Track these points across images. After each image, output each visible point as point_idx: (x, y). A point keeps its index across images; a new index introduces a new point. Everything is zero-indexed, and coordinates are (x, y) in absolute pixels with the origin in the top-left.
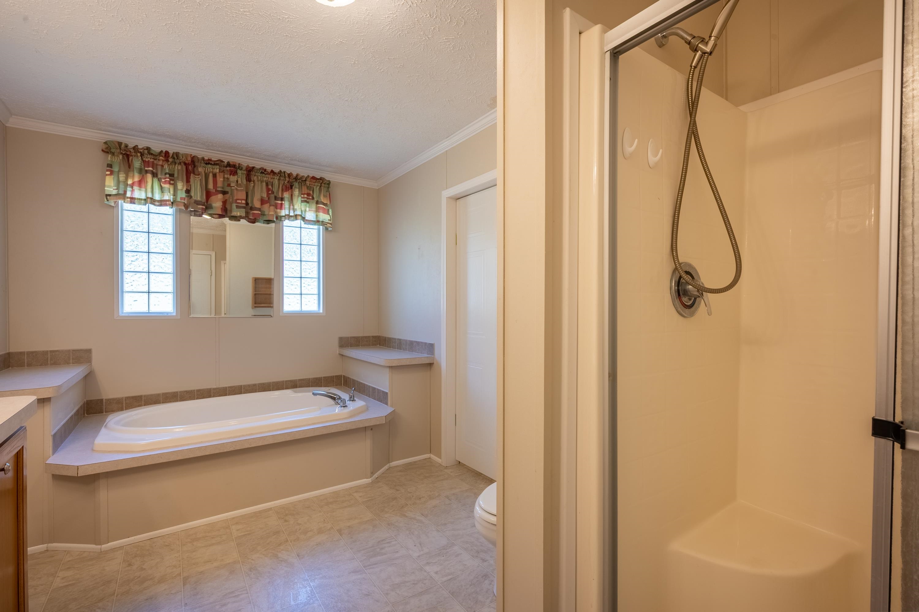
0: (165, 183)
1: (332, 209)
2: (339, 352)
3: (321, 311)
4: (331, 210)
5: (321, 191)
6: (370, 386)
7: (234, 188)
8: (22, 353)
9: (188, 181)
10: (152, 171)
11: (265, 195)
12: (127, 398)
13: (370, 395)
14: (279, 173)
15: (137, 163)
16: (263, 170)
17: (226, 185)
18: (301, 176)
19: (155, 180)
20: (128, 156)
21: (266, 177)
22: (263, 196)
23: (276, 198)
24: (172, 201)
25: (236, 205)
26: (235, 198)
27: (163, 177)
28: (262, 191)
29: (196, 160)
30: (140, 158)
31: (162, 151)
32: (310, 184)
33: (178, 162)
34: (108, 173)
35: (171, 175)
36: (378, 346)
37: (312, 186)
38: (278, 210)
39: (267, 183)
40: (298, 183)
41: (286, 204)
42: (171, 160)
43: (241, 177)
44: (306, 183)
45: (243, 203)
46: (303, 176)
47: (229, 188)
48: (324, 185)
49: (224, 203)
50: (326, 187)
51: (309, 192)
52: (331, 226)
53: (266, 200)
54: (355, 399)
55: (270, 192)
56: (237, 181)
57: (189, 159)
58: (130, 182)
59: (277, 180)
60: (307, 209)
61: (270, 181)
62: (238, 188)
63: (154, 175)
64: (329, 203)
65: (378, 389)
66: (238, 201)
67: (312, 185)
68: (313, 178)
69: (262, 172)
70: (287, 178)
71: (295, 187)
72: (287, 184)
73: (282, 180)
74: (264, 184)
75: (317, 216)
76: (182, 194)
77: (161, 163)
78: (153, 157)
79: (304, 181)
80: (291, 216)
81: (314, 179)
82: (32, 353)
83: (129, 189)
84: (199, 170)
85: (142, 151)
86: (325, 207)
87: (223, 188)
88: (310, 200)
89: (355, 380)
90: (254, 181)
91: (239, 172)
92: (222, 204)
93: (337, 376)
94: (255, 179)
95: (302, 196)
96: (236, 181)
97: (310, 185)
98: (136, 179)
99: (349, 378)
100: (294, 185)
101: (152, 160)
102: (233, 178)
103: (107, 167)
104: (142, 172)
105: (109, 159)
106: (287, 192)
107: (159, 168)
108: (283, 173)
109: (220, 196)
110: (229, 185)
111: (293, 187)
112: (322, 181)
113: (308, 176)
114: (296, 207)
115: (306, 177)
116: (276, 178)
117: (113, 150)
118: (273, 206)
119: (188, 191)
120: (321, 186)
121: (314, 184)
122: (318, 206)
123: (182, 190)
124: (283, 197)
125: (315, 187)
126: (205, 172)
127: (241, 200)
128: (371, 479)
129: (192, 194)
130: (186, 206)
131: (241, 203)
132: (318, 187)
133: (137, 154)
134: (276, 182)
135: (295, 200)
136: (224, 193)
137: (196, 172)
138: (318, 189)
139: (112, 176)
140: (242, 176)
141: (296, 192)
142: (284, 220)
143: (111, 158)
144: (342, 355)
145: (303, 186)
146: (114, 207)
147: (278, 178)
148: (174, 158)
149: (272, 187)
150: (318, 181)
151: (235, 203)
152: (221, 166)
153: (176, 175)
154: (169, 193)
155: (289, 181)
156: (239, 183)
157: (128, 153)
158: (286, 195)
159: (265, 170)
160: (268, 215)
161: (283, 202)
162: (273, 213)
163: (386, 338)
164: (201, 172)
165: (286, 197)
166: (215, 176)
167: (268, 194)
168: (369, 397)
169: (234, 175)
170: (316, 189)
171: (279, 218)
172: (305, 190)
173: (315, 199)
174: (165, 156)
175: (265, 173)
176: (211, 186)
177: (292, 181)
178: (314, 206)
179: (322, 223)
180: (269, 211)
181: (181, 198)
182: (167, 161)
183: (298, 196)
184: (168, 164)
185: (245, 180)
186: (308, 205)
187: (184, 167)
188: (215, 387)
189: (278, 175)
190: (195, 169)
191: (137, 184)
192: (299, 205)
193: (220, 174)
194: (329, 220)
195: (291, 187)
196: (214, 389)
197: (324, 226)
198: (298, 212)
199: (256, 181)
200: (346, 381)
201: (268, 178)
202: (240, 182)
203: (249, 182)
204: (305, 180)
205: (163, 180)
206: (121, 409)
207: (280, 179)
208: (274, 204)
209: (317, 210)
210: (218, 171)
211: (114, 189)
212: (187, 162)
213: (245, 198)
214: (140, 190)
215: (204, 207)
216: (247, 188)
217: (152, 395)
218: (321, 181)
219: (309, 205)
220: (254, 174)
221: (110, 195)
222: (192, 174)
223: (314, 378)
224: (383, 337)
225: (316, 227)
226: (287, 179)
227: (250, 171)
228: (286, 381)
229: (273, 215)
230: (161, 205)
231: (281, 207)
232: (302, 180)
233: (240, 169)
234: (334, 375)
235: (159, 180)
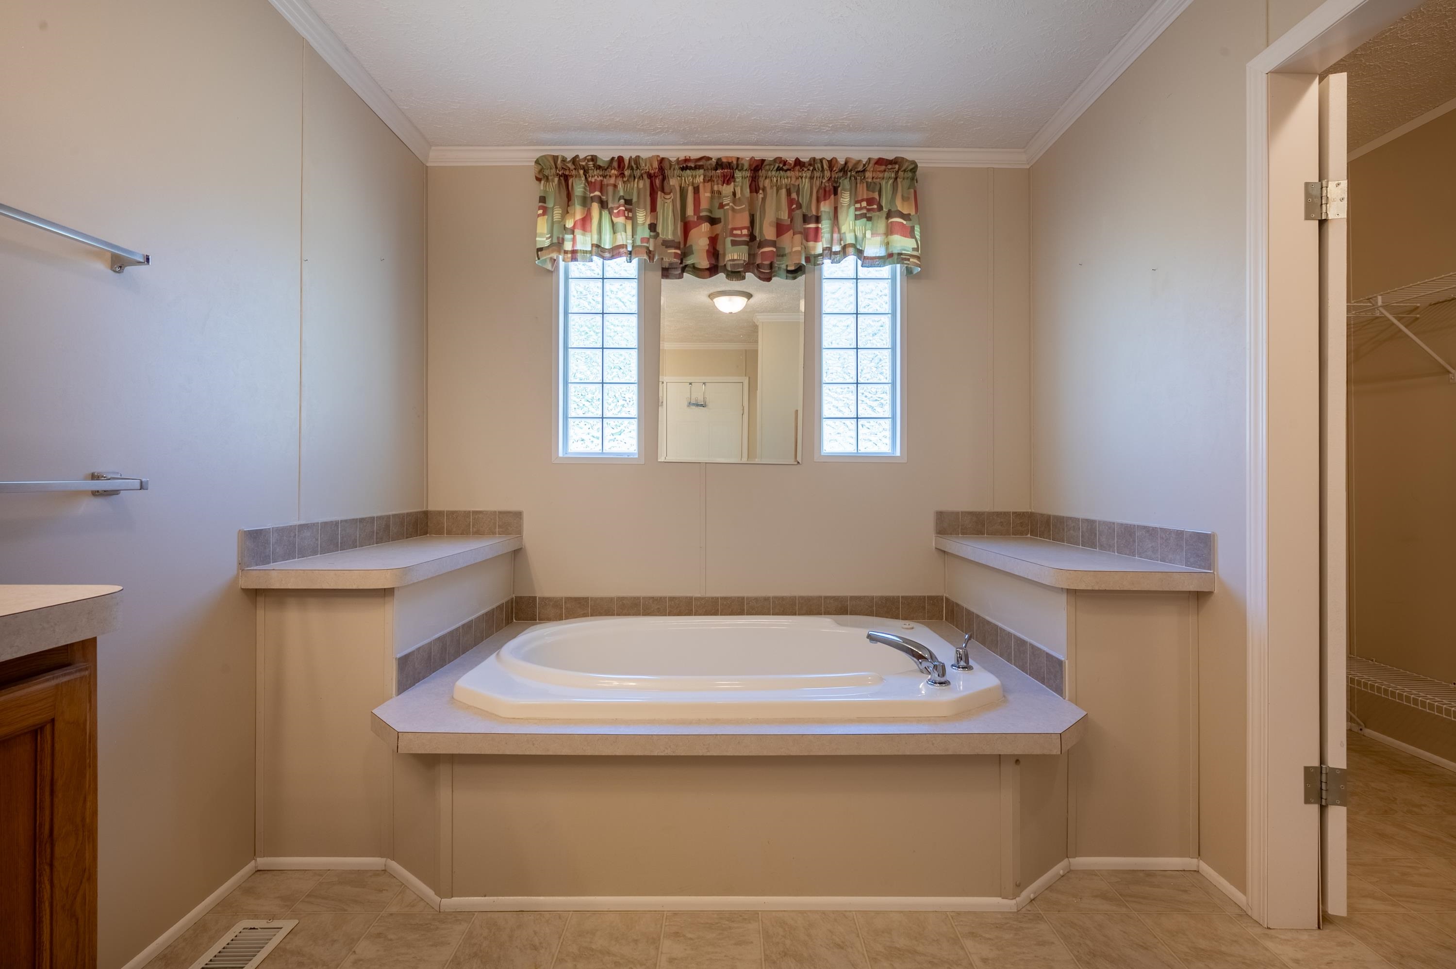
0: (618, 215)
1: (919, 224)
2: (935, 544)
3: (898, 454)
4: (918, 226)
5: (897, 190)
6: (1009, 635)
7: (728, 207)
8: (440, 513)
9: (653, 209)
10: (600, 198)
11: (784, 216)
12: (569, 599)
13: (1010, 654)
14: (810, 165)
15: (579, 188)
16: (780, 163)
17: (717, 205)
18: (854, 162)
19: (605, 213)
20: (566, 178)
21: (787, 178)
22: (782, 218)
23: (806, 219)
24: (630, 249)
25: (732, 240)
26: (730, 227)
27: (616, 205)
28: (778, 208)
29: (666, 165)
30: (583, 178)
31: (613, 158)
32: (873, 178)
33: (639, 174)
34: (540, 212)
35: (628, 202)
36: (1029, 536)
37: (878, 180)
38: (811, 244)
39: (790, 189)
40: (848, 179)
41: (825, 226)
42: (627, 173)
43: (740, 184)
44: (865, 177)
45: (745, 235)
46: (859, 161)
47: (722, 210)
48: (902, 173)
49: (713, 240)
50: (907, 178)
51: (871, 195)
52: (919, 263)
53: (788, 225)
54: (971, 662)
55: (794, 206)
56: (734, 194)
57: (656, 165)
58: (569, 224)
59: (807, 180)
60: (868, 234)
61: (793, 185)
62: (736, 207)
63: (603, 205)
64: (913, 213)
65: (1033, 647)
66: (735, 232)
67: (877, 178)
68: (880, 162)
69: (779, 167)
70: (826, 172)
71: (844, 189)
72: (827, 185)
73: (817, 178)
74: (783, 192)
75: (888, 244)
76: (644, 232)
77: (612, 181)
78: (601, 173)
79: (862, 171)
80: (836, 253)
81: (881, 165)
82: (453, 513)
83: (568, 237)
84: (671, 184)
85: (584, 163)
86: (905, 222)
87: (710, 211)
88: (874, 214)
89: (973, 613)
90: (764, 189)
91: (738, 174)
92: (707, 242)
93: (930, 598)
94: (766, 185)
95: (858, 205)
96: (732, 194)
97: (874, 180)
98: (579, 216)
99: (957, 605)
100: (841, 186)
101: (600, 178)
102: (727, 190)
103: (540, 202)
104: (586, 202)
105: (542, 188)
106: (827, 202)
107: (610, 189)
108: (819, 161)
109: (705, 227)
110: (721, 206)
111: (839, 189)
112: (899, 166)
113: (870, 159)
114: (844, 229)
115: (864, 163)
116: (804, 175)
117: (546, 172)
118: (800, 233)
119: (653, 227)
120: (896, 179)
121: (881, 175)
122: (891, 222)
123: (644, 224)
124: (820, 215)
125: (884, 183)
126: (681, 187)
127: (741, 229)
128: (1014, 901)
129: (659, 229)
130: (650, 253)
131: (741, 235)
132: (891, 181)
133: (578, 172)
134: (806, 184)
135: (842, 217)
136: (713, 221)
137: (667, 190)
138: (890, 185)
139: (546, 217)
140: (742, 183)
141: (845, 198)
142: (820, 262)
143: (545, 186)
144: (944, 552)
145: (858, 185)
146: (552, 272)
147: (809, 174)
148: (632, 169)
149: (798, 194)
150: (890, 167)
151: (730, 236)
152: (708, 169)
153: (635, 200)
154: (623, 233)
155: (831, 177)
156: (737, 197)
157: (567, 173)
158: (826, 207)
159: (785, 163)
160: (790, 253)
161: (820, 226)
162: (799, 248)
163: (1049, 516)
164: (674, 186)
165: (825, 212)
166: (696, 190)
167: (791, 211)
168: (1009, 660)
169: (728, 183)
170: (886, 187)
171: (812, 259)
172: (863, 192)
173: (884, 210)
174: (619, 166)
175: (785, 168)
176: (690, 211)
177: (837, 176)
178: (881, 225)
179: (897, 259)
180: (792, 244)
181: (642, 240)
182: (622, 175)
183: (849, 206)
184: (624, 182)
185: (748, 190)
186: (869, 224)
187: (648, 181)
188: (699, 595)
189: (808, 170)
190: (665, 182)
191: (579, 225)
192: (851, 222)
193: (706, 184)
194: (914, 249)
195: (835, 191)
196: (697, 599)
197: (903, 263)
198: (850, 239)
199: (768, 190)
200: (952, 611)
201: (791, 178)
202: (738, 195)
203: (755, 194)
204: (864, 171)
205: (615, 211)
206: (559, 618)
207: (814, 177)
208: (802, 231)
209: (890, 231)
210: (702, 180)
211: (547, 239)
212: (652, 172)
213: (747, 223)
214: (584, 235)
215: (679, 252)
216: (751, 204)
217: (602, 599)
218: (897, 166)
219: (873, 225)
220: (764, 175)
221: (541, 249)
222: (659, 193)
223: (881, 598)
224: (1042, 515)
225: (885, 271)
226: (827, 174)
227: (757, 167)
228: (826, 598)
229: (799, 252)
230: (612, 257)
231: (816, 235)
232: (856, 170)
233: (740, 168)
234: (926, 594)
235: (611, 213)
